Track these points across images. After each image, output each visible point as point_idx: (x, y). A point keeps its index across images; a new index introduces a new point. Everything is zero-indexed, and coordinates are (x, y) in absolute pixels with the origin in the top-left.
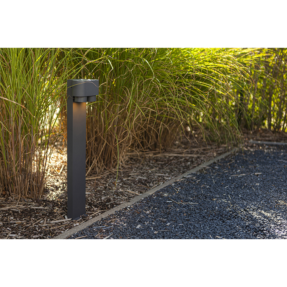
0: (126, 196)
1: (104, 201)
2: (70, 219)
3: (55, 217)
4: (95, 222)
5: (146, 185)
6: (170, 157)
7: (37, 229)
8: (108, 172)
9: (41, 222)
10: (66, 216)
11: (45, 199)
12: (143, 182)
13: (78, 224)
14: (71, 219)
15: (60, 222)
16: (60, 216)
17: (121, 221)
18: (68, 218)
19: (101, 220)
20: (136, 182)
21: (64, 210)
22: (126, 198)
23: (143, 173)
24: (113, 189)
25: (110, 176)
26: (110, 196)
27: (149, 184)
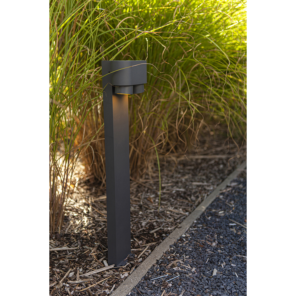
0: (170, 218)
1: (145, 227)
2: (112, 266)
3: (90, 263)
4: (149, 268)
5: (187, 199)
6: (197, 159)
7: (68, 290)
8: (135, 185)
9: (71, 275)
10: (105, 262)
11: (66, 232)
12: (182, 195)
13: (126, 274)
14: (114, 265)
15: (99, 273)
16: (96, 261)
17: (186, 263)
18: (109, 265)
19: (157, 263)
20: (174, 195)
21: (100, 251)
22: (171, 220)
23: (177, 183)
24: (151, 208)
25: (139, 189)
26: (151, 220)
27: (190, 197)
